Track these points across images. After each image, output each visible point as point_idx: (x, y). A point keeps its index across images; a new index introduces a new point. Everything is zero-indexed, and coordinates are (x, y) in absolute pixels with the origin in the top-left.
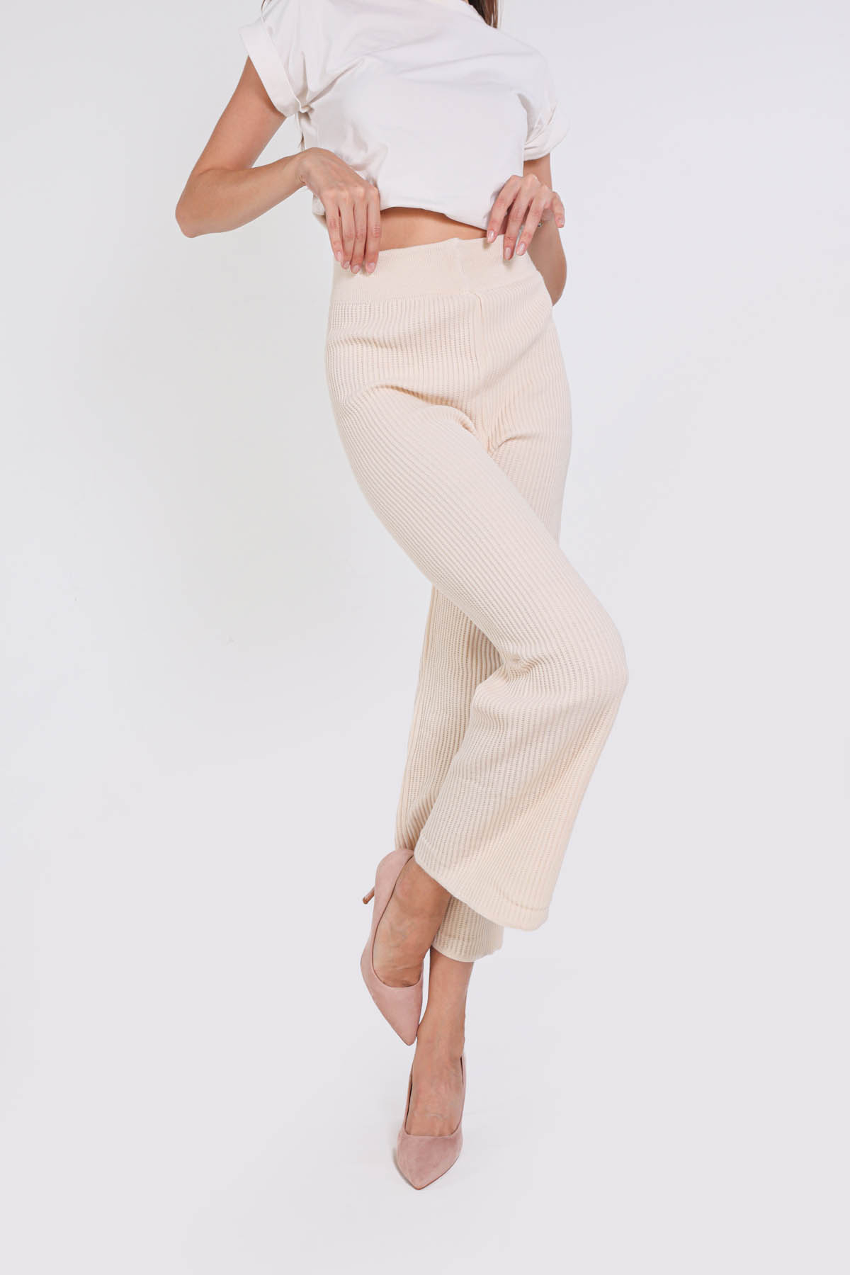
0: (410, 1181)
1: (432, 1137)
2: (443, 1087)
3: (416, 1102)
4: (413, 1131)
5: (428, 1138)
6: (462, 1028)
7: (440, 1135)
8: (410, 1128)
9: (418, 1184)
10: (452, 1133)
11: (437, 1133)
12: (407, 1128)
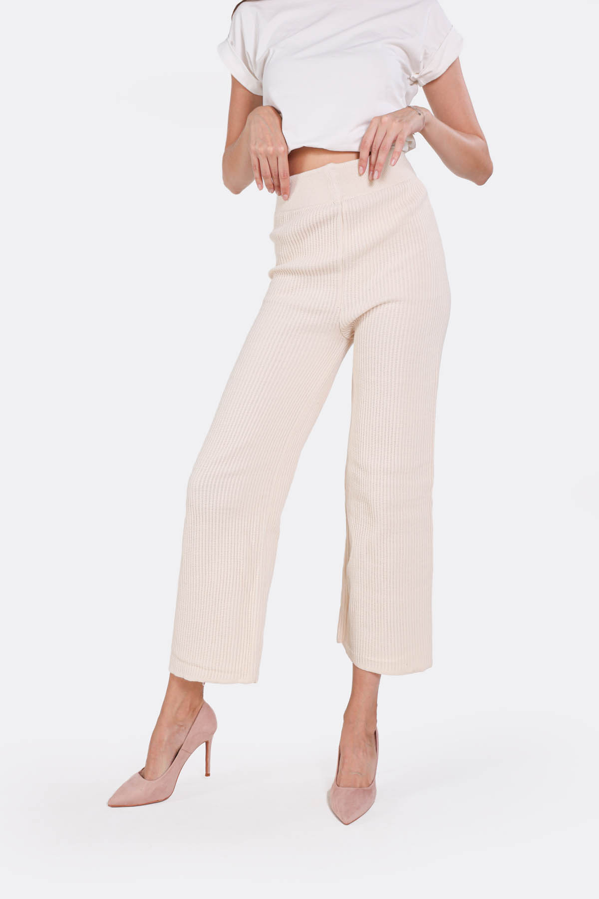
0: (341, 819)
1: (355, 789)
2: (361, 754)
3: (343, 764)
4: (341, 784)
5: (352, 789)
6: (375, 713)
7: (361, 787)
8: (340, 783)
9: (346, 821)
10: (369, 786)
11: (358, 785)
12: (338, 781)
